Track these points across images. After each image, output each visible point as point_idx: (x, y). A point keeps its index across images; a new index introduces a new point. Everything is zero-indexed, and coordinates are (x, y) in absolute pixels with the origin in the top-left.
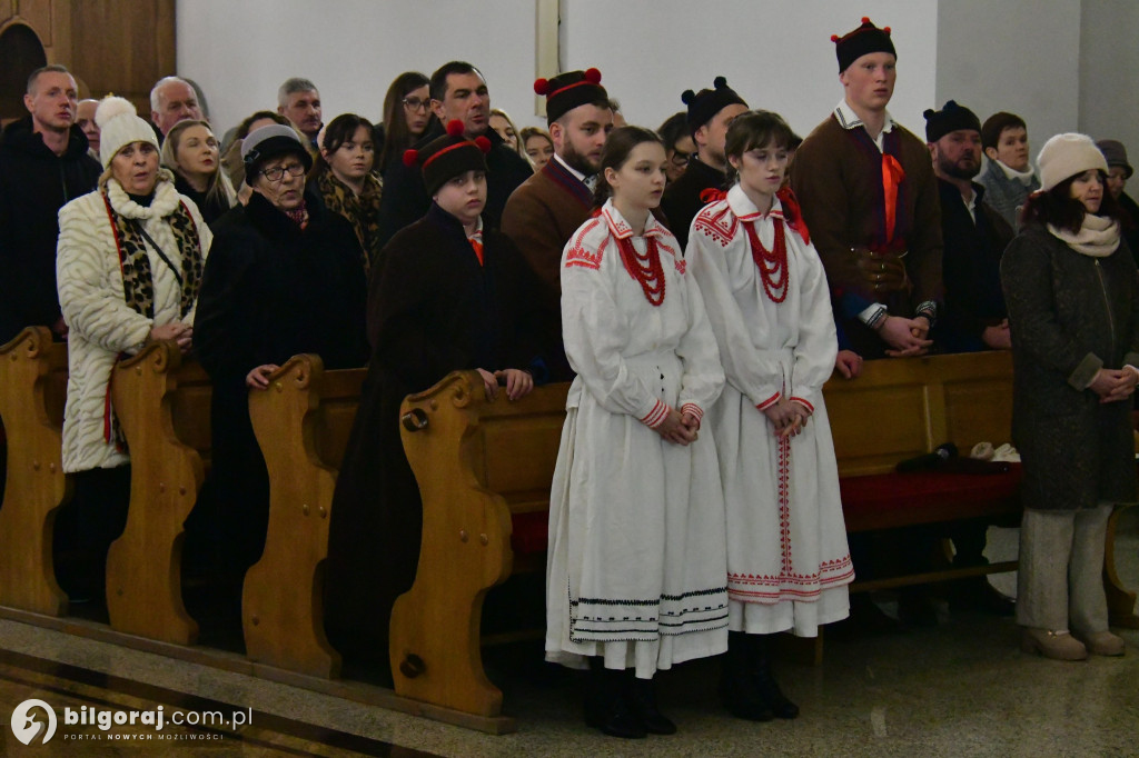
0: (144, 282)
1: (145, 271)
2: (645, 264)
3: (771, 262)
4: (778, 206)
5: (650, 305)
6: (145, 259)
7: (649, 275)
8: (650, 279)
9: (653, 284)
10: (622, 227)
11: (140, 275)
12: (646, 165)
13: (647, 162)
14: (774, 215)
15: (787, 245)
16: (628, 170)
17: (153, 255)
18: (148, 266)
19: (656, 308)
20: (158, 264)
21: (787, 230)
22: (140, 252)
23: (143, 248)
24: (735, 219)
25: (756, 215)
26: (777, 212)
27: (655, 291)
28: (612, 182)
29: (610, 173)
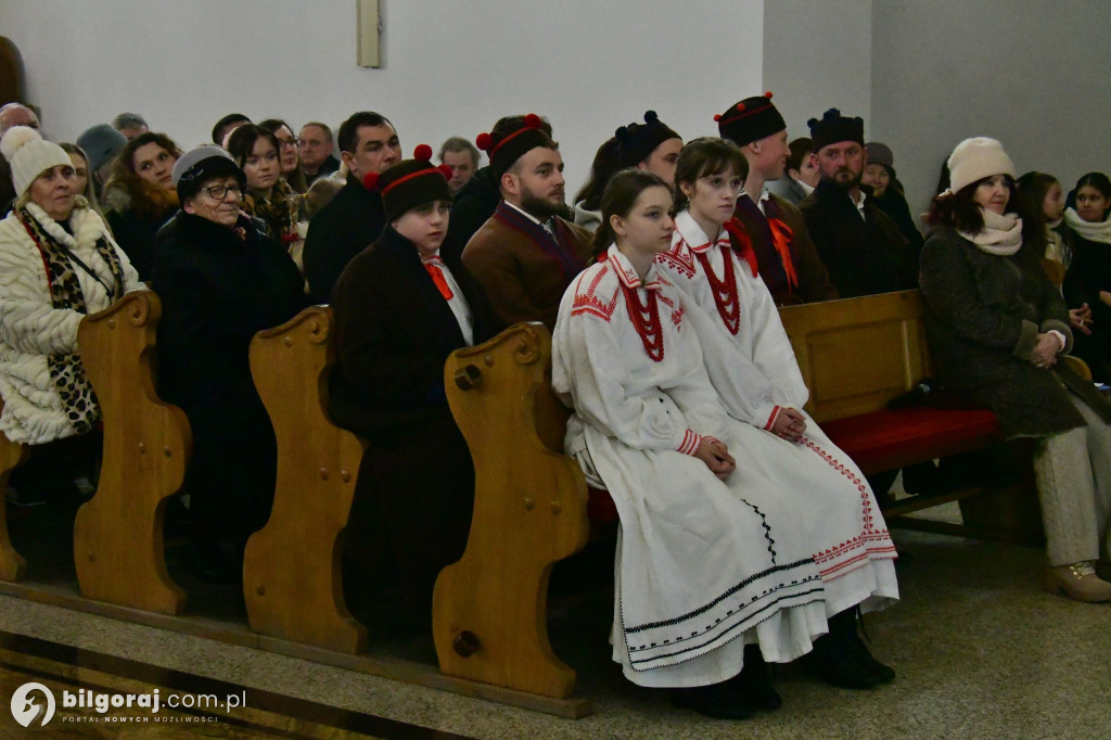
0: (76, 302)
1: (76, 290)
2: (646, 317)
3: (725, 292)
4: (725, 235)
5: (652, 361)
6: (74, 277)
7: (649, 329)
8: (650, 334)
9: (651, 339)
10: (631, 276)
11: (71, 296)
12: (655, 210)
13: (655, 207)
14: (722, 244)
15: (736, 274)
16: (636, 216)
17: (80, 273)
18: (78, 286)
19: (657, 364)
20: (86, 280)
21: (734, 258)
22: (68, 272)
23: (70, 267)
24: (690, 250)
25: (707, 245)
26: (725, 241)
27: (655, 348)
28: (619, 231)
29: (616, 221)
